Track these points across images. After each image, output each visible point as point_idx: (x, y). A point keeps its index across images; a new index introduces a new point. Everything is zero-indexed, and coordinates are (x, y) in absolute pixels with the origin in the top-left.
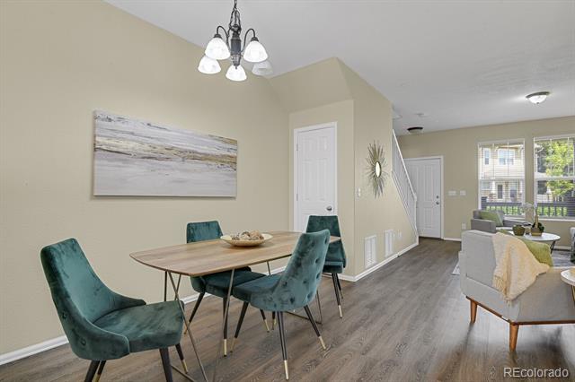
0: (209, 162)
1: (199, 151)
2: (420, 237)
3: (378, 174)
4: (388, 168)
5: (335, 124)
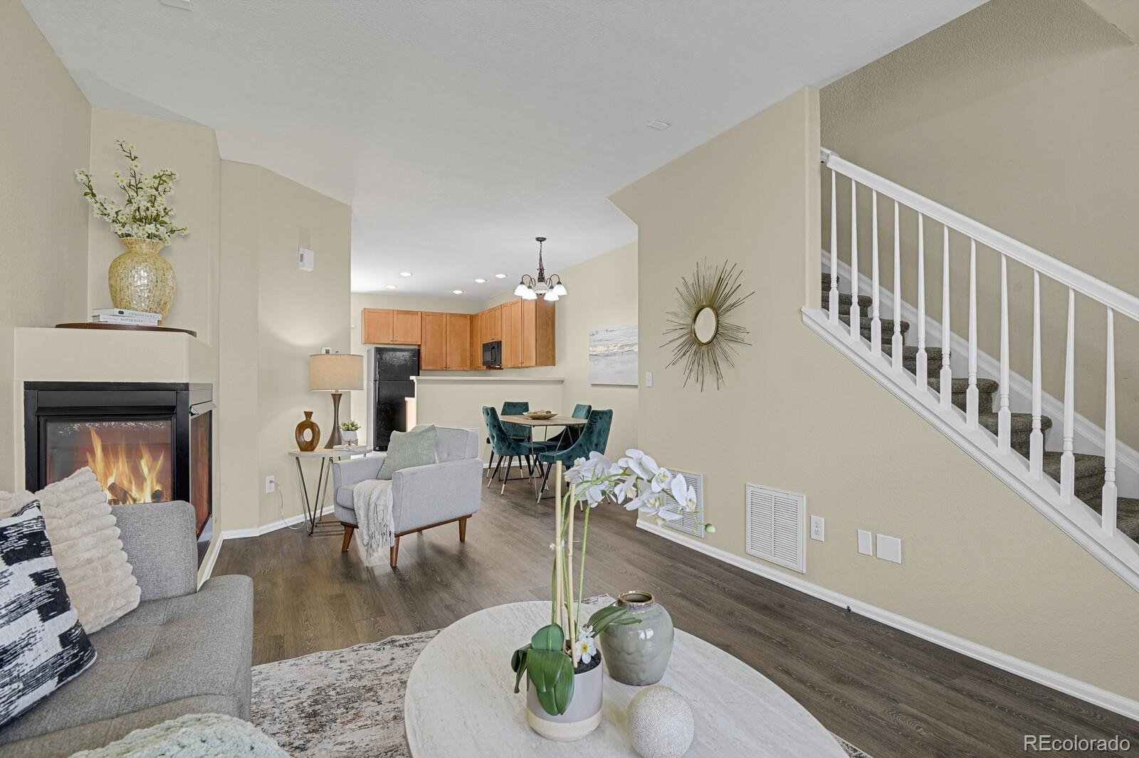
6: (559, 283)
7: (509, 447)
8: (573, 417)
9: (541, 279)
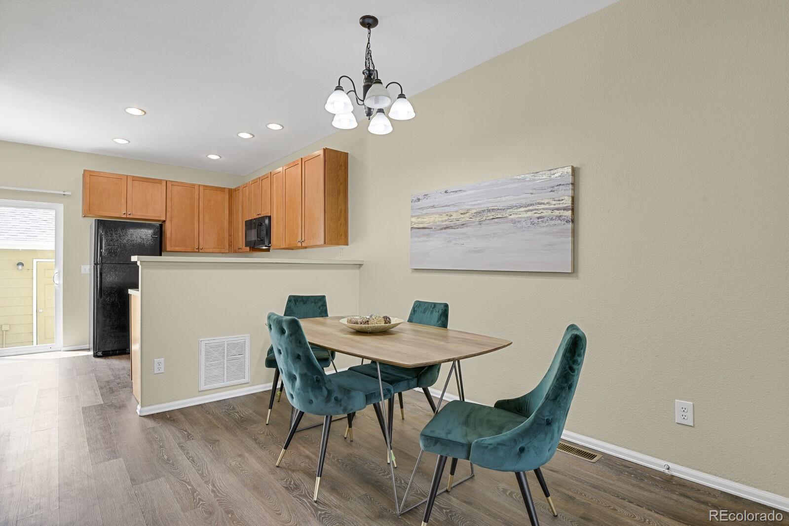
6: (402, 96)
7: (328, 399)
8: (410, 320)
9: (371, 78)
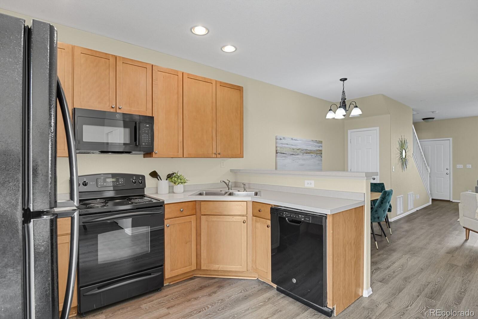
0: (312, 154)
1: (308, 149)
2: (432, 199)
3: (404, 157)
4: (410, 152)
5: (378, 128)
